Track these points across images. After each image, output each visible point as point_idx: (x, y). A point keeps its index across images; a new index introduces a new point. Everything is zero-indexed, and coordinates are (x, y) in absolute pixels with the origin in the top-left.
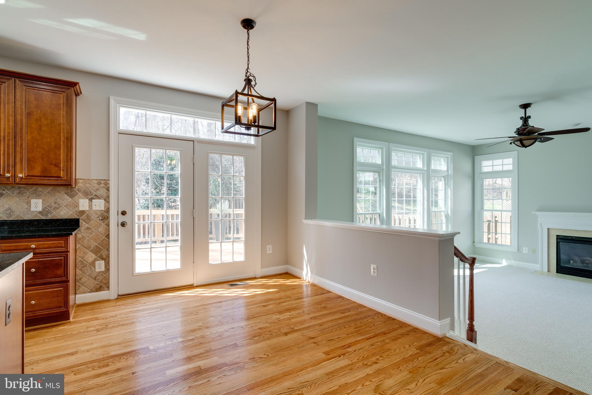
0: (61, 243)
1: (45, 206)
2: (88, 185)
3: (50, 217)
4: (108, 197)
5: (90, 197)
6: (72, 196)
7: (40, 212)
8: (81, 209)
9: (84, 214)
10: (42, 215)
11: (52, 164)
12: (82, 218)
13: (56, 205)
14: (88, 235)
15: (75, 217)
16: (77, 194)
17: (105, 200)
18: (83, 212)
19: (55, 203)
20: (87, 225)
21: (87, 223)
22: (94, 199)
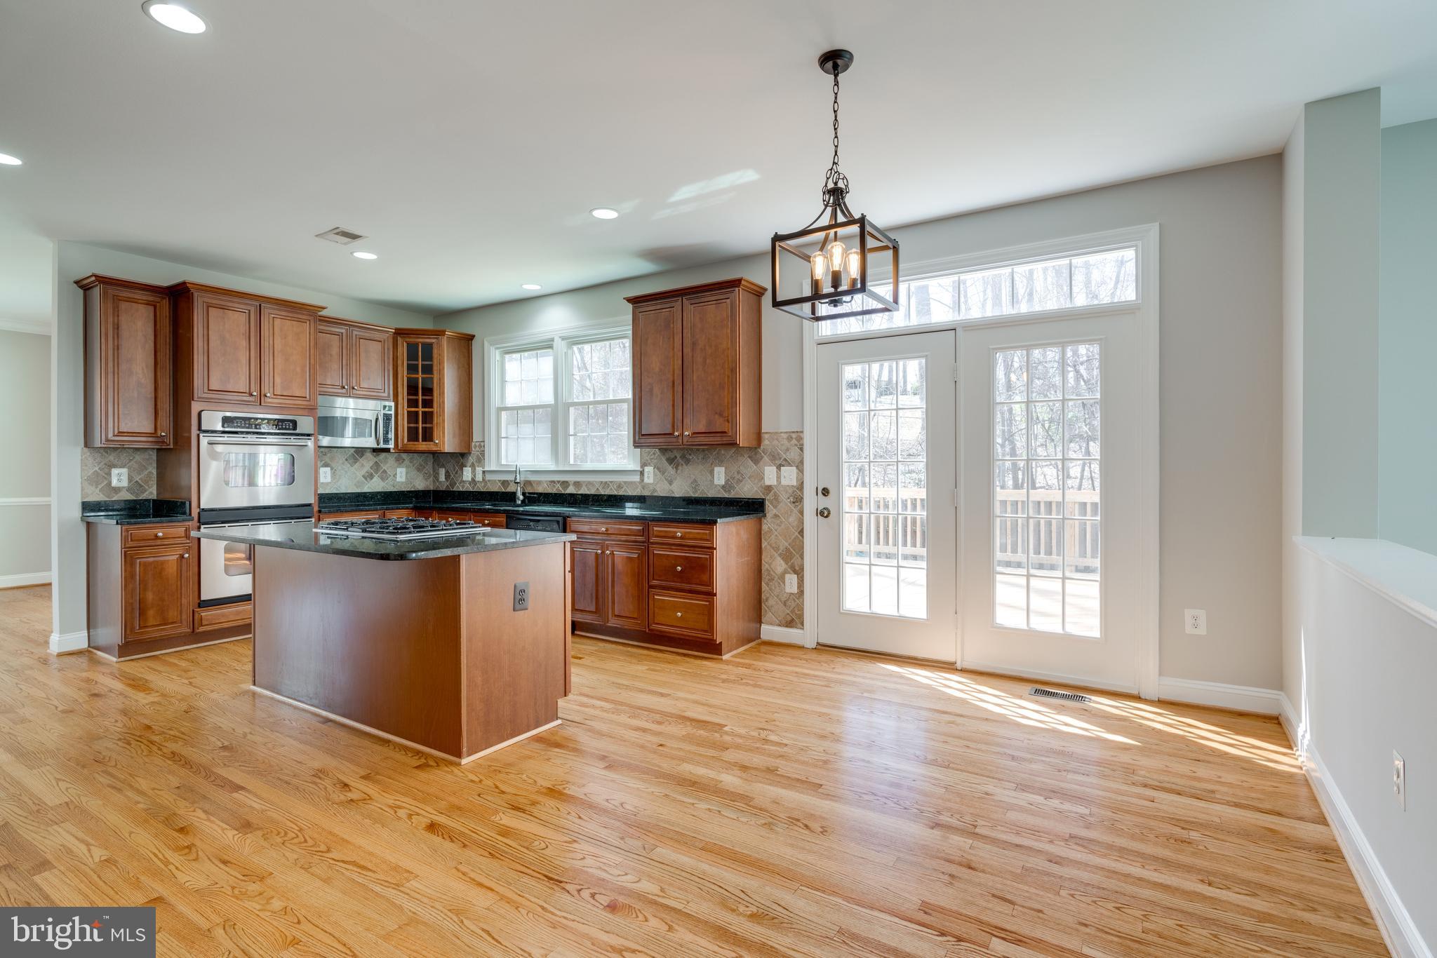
0: (706, 534)
1: (728, 478)
2: (775, 442)
3: (732, 495)
4: (802, 462)
5: (778, 462)
6: (756, 462)
7: (723, 487)
8: (767, 483)
9: (770, 491)
10: (725, 491)
11: (716, 413)
12: (768, 498)
13: (739, 477)
14: (776, 527)
15: (760, 495)
16: (762, 457)
17: (797, 467)
18: (769, 488)
19: (738, 472)
20: (775, 511)
21: (775, 507)
22: (783, 466)
